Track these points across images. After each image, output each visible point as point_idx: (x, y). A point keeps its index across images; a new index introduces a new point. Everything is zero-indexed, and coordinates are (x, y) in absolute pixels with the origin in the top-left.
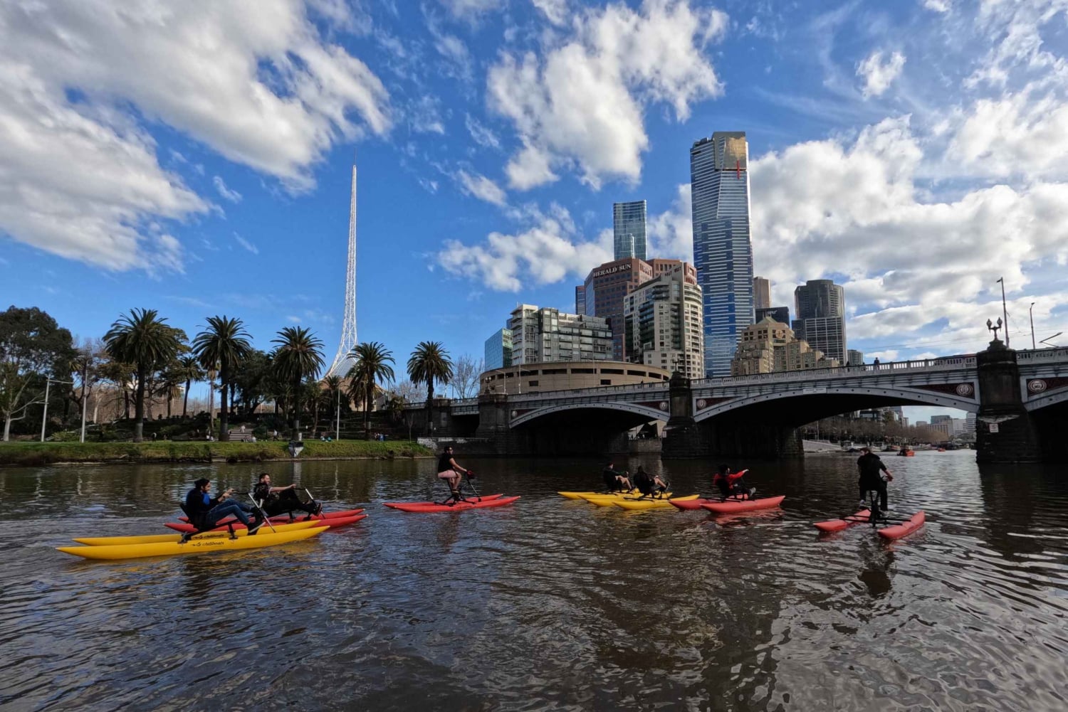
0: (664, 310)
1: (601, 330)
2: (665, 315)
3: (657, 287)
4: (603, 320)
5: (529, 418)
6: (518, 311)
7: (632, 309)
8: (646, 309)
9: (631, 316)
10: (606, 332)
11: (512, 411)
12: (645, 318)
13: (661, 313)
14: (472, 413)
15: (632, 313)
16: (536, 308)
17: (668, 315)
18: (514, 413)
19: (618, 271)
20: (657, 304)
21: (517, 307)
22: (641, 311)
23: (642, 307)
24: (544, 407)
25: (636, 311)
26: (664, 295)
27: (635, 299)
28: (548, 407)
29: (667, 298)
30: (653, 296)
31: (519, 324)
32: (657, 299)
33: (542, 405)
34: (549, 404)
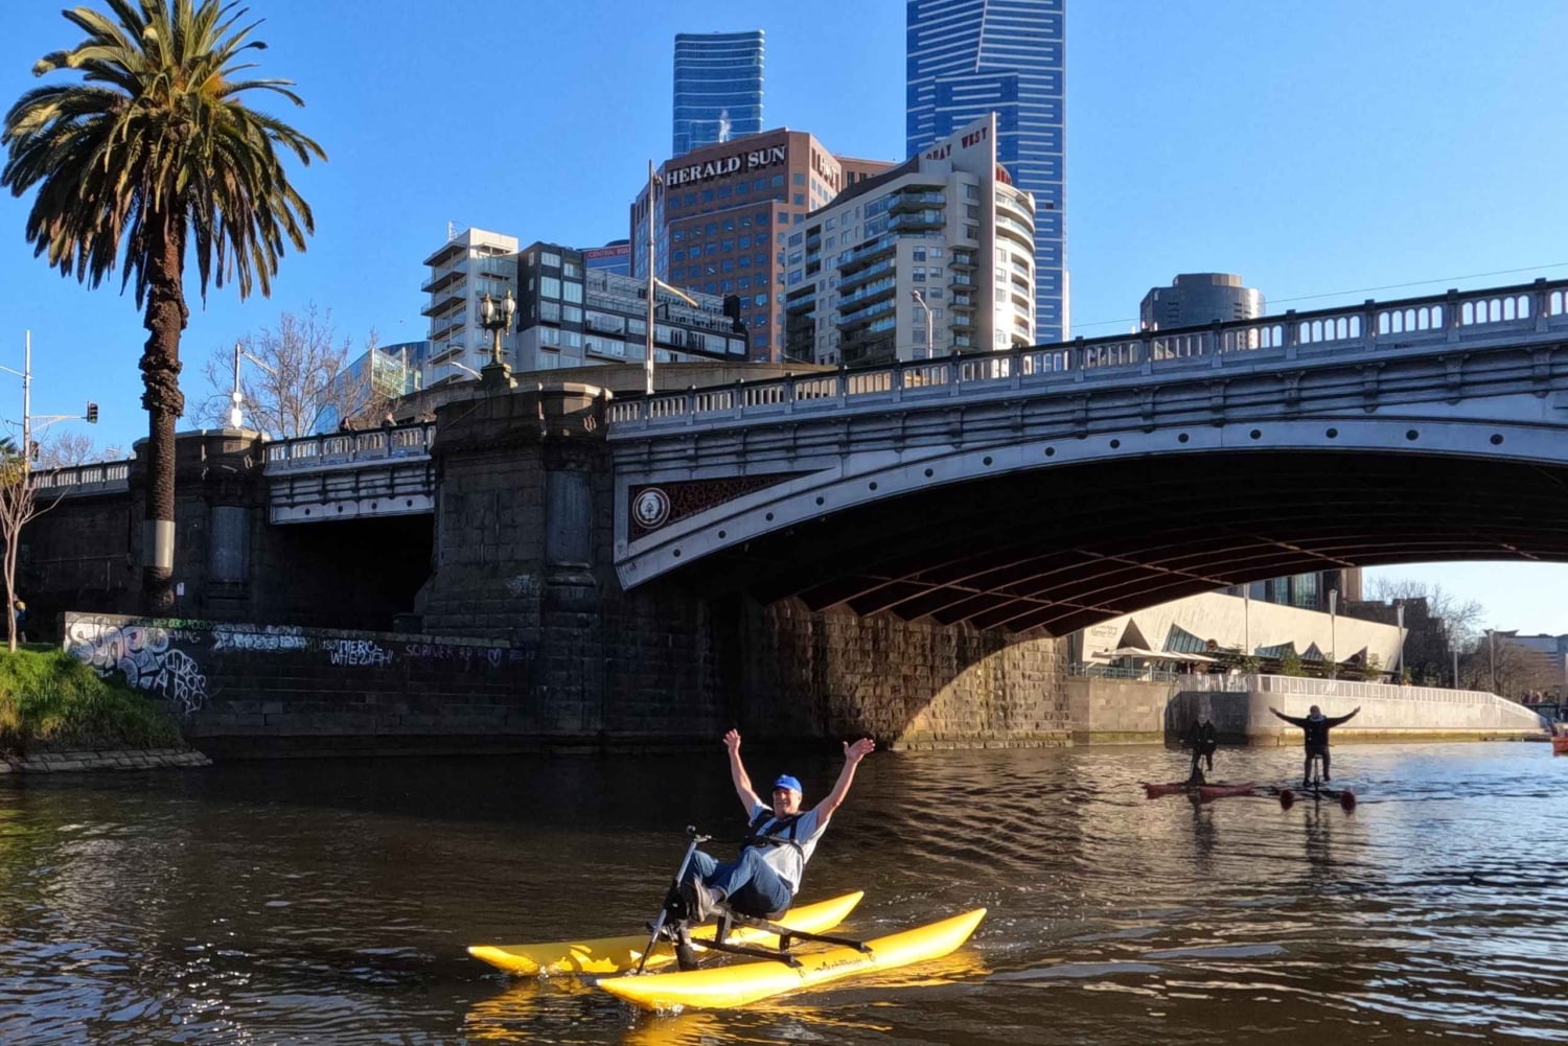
0: (927, 268)
1: (711, 329)
2: (930, 283)
3: (909, 190)
4: (717, 302)
5: (752, 527)
6: (456, 250)
7: (813, 268)
8: (865, 264)
9: (811, 290)
10: (727, 337)
11: (636, 491)
12: (859, 294)
13: (919, 278)
14: (386, 507)
15: (815, 279)
16: (512, 246)
17: (943, 283)
18: (650, 502)
19: (744, 168)
20: (906, 246)
21: (450, 236)
22: (846, 271)
23: (849, 258)
24: (860, 462)
25: (830, 273)
26: (929, 217)
27: (824, 236)
28: (890, 458)
29: (936, 228)
30: (892, 223)
31: (459, 294)
32: (904, 230)
33: (846, 447)
34: (900, 441)
